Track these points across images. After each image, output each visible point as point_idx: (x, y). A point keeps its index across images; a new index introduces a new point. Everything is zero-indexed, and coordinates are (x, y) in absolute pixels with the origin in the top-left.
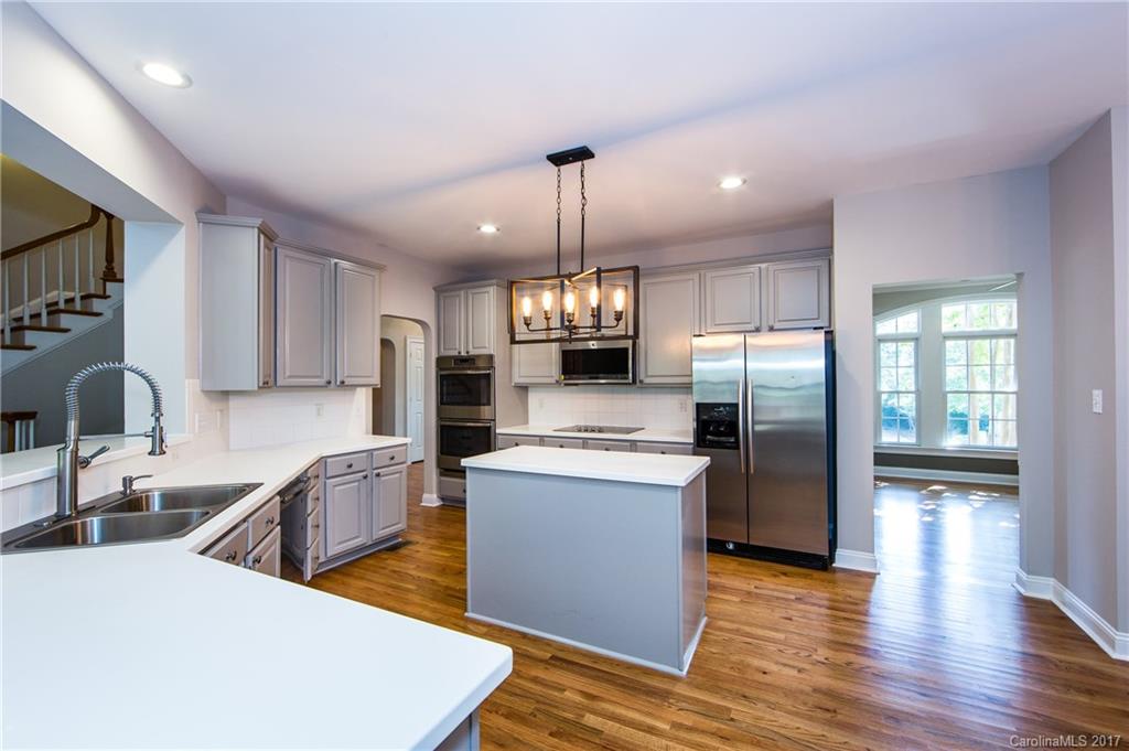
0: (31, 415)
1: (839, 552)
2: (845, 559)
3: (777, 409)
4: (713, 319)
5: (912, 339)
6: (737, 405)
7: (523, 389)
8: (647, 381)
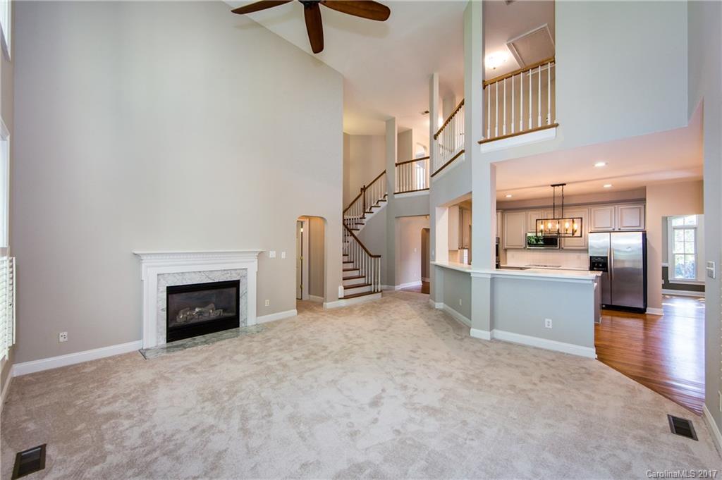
0: (380, 256)
1: (648, 308)
2: (649, 311)
3: (623, 261)
4: (594, 225)
5: (693, 228)
6: (607, 257)
7: (506, 250)
8: (565, 248)
